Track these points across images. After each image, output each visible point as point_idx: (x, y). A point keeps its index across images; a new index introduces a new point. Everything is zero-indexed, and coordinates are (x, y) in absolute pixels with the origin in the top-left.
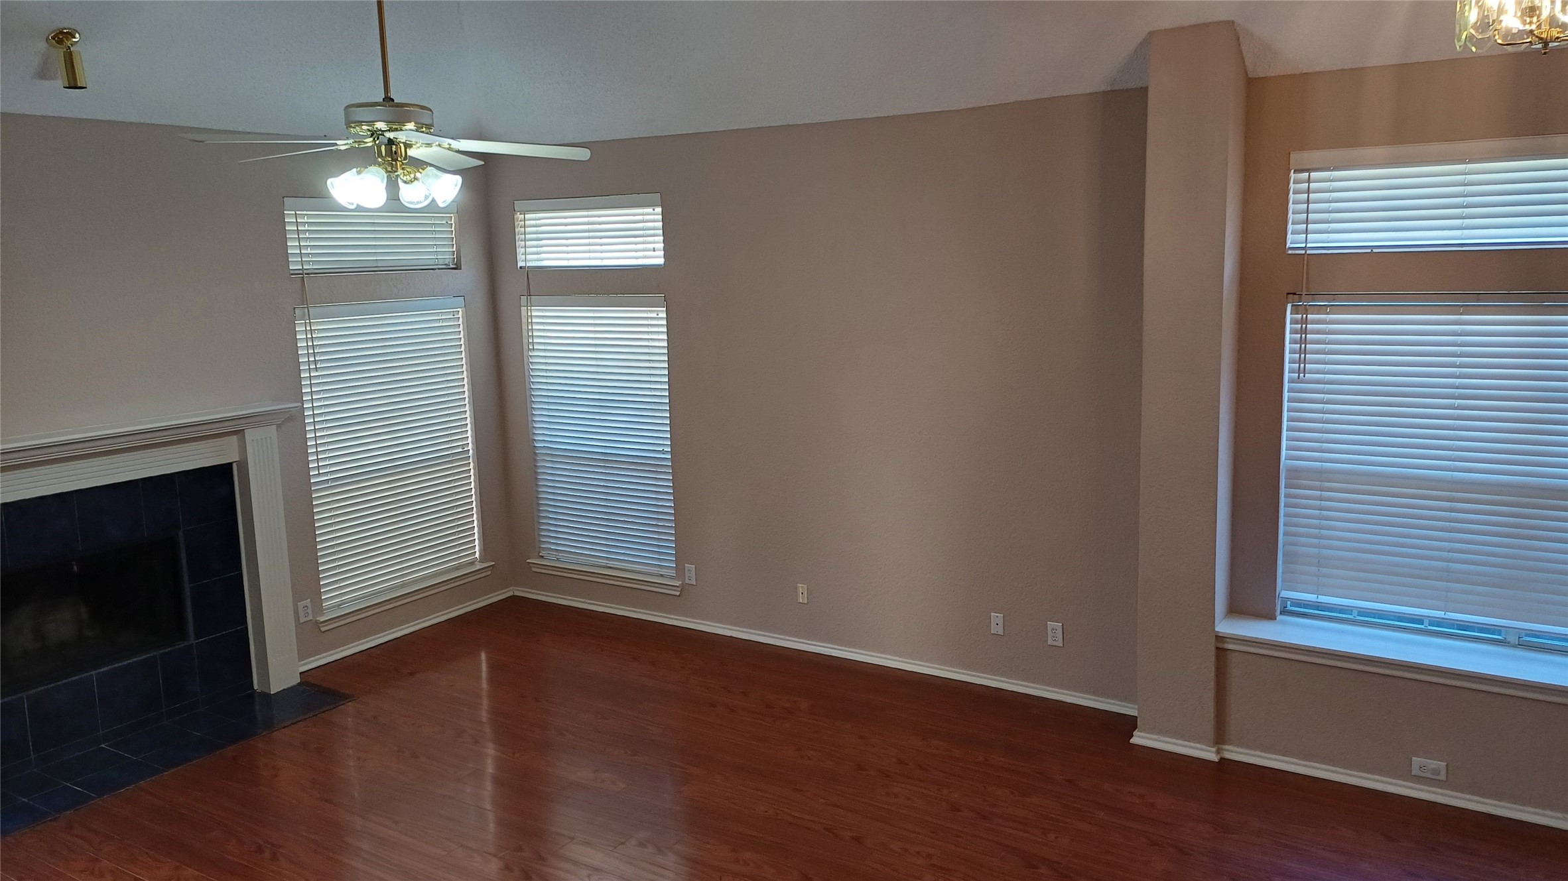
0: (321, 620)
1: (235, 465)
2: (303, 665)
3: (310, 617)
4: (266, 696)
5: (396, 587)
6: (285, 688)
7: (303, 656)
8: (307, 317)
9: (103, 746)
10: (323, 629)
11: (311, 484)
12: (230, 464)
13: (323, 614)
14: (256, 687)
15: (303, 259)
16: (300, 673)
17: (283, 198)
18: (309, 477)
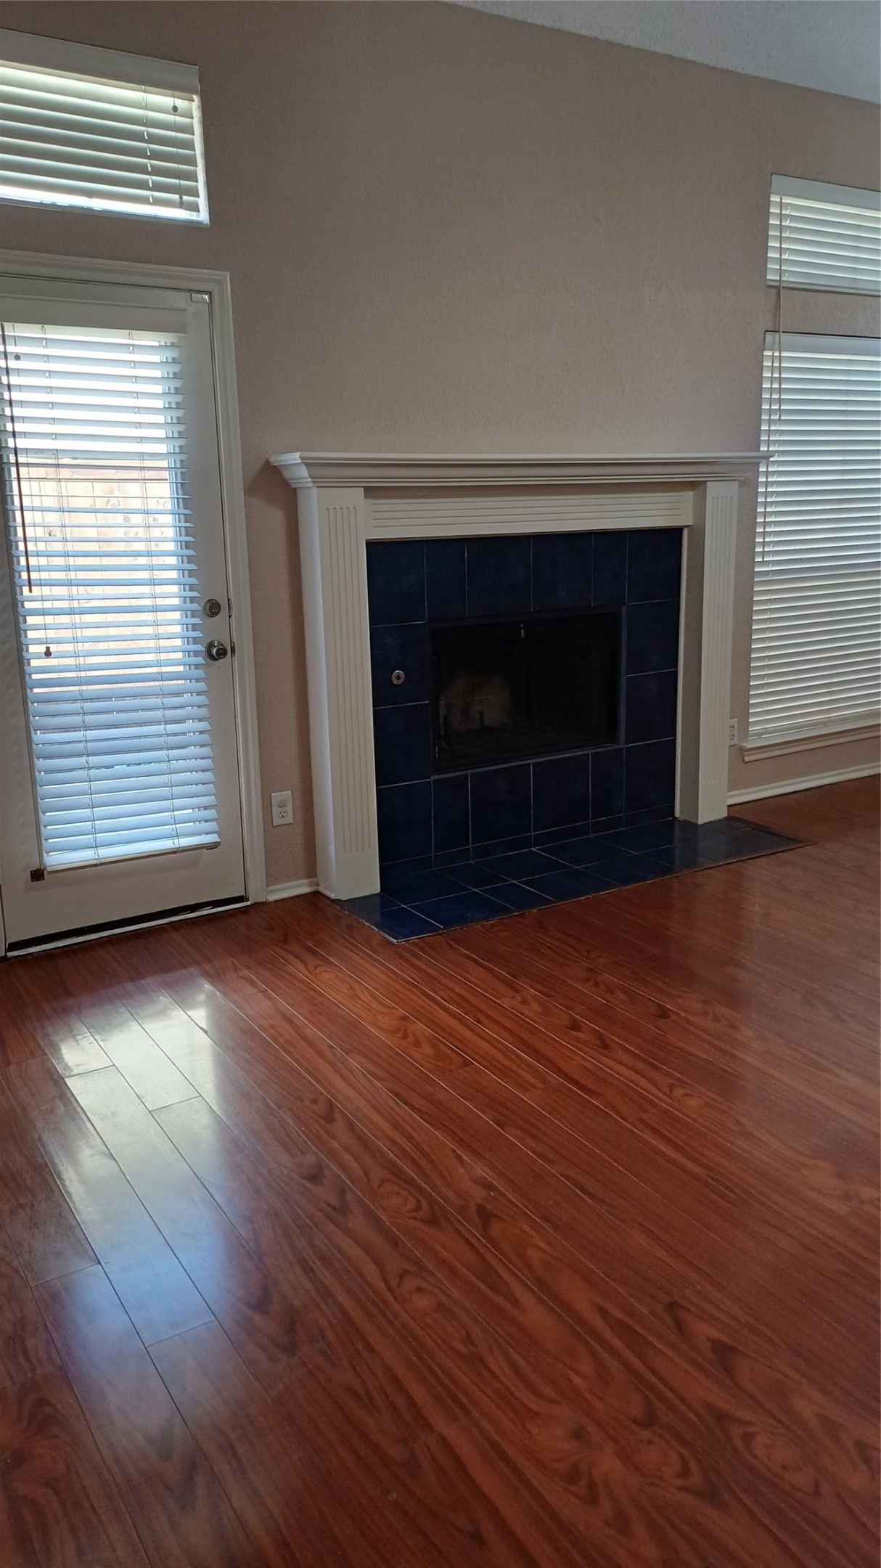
0: (748, 747)
1: (686, 532)
2: (733, 796)
3: (735, 742)
4: (691, 827)
5: (816, 724)
6: (712, 820)
7: (733, 786)
8: (776, 347)
9: (533, 849)
10: (747, 759)
11: (754, 574)
12: (679, 531)
13: (747, 741)
14: (677, 814)
15: (783, 268)
16: (729, 806)
17: (772, 174)
18: (754, 564)
